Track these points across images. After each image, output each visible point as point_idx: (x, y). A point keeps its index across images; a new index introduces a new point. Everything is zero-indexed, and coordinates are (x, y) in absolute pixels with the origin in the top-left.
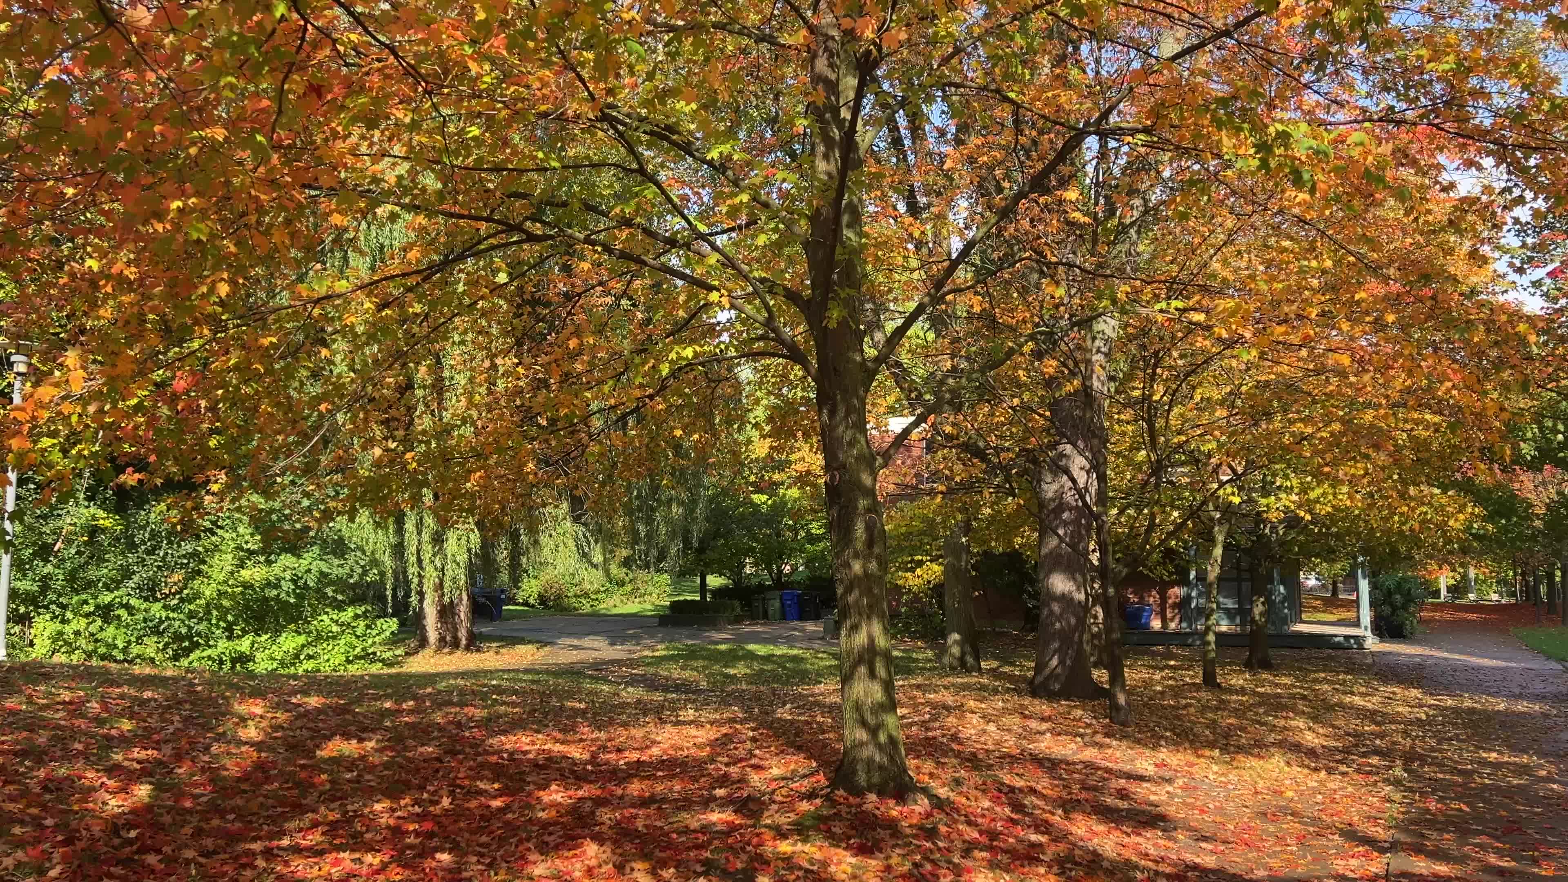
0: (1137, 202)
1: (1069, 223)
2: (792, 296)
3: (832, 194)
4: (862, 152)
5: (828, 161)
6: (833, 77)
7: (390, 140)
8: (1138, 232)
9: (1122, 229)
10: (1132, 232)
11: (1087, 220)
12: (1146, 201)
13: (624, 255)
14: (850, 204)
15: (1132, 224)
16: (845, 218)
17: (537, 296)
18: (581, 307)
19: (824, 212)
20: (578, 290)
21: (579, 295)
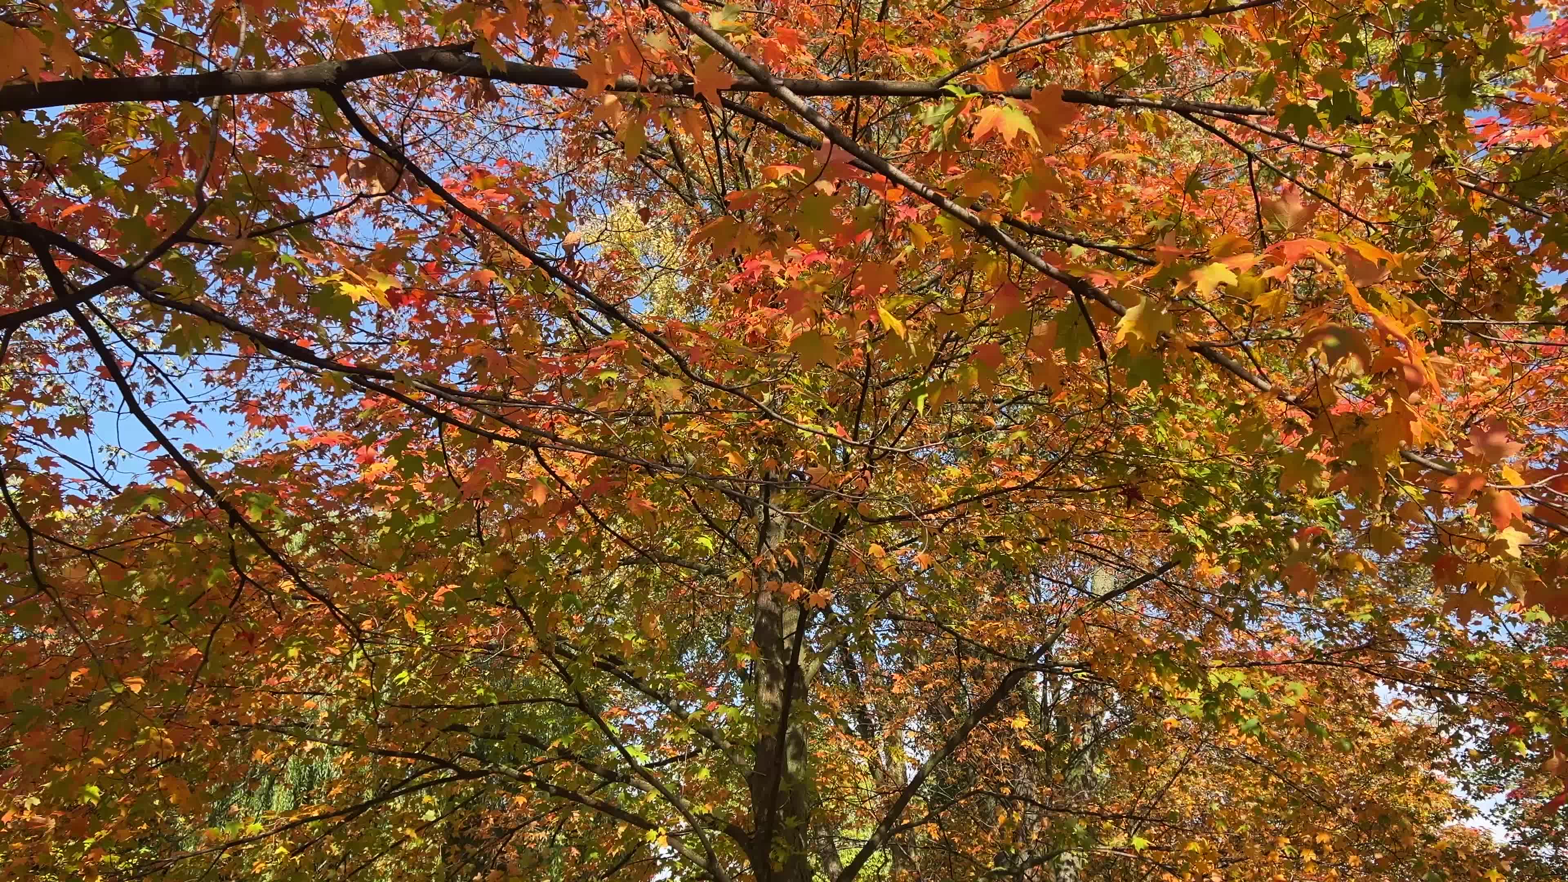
0: (1088, 726)
1: (1022, 750)
2: (732, 831)
3: (776, 728)
4: (807, 680)
5: (772, 691)
6: (777, 611)
7: (326, 677)
8: (1092, 757)
9: (1076, 755)
10: (1087, 756)
11: (1038, 748)
12: (1096, 726)
13: (561, 792)
14: (795, 734)
15: (1086, 748)
16: (790, 750)
17: (466, 833)
18: (513, 844)
19: (769, 744)
20: (511, 825)
21: (512, 832)
